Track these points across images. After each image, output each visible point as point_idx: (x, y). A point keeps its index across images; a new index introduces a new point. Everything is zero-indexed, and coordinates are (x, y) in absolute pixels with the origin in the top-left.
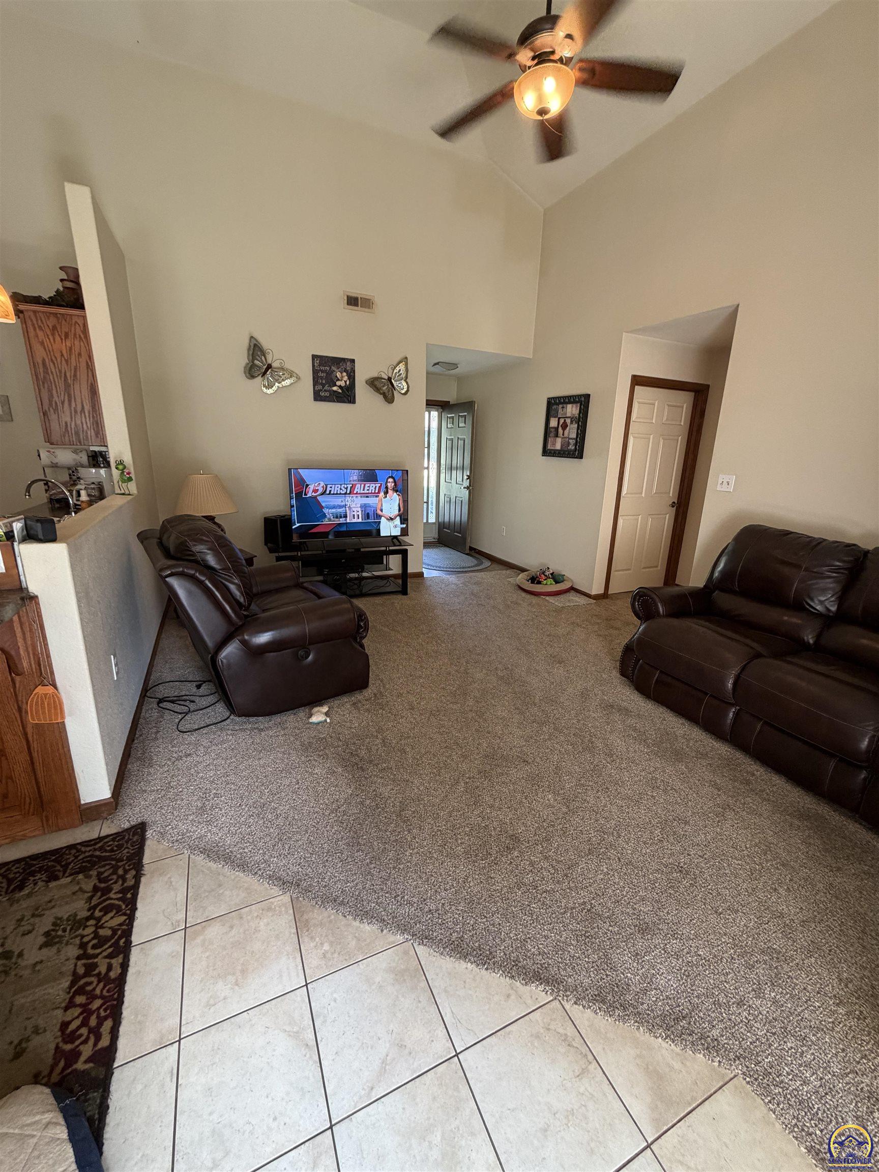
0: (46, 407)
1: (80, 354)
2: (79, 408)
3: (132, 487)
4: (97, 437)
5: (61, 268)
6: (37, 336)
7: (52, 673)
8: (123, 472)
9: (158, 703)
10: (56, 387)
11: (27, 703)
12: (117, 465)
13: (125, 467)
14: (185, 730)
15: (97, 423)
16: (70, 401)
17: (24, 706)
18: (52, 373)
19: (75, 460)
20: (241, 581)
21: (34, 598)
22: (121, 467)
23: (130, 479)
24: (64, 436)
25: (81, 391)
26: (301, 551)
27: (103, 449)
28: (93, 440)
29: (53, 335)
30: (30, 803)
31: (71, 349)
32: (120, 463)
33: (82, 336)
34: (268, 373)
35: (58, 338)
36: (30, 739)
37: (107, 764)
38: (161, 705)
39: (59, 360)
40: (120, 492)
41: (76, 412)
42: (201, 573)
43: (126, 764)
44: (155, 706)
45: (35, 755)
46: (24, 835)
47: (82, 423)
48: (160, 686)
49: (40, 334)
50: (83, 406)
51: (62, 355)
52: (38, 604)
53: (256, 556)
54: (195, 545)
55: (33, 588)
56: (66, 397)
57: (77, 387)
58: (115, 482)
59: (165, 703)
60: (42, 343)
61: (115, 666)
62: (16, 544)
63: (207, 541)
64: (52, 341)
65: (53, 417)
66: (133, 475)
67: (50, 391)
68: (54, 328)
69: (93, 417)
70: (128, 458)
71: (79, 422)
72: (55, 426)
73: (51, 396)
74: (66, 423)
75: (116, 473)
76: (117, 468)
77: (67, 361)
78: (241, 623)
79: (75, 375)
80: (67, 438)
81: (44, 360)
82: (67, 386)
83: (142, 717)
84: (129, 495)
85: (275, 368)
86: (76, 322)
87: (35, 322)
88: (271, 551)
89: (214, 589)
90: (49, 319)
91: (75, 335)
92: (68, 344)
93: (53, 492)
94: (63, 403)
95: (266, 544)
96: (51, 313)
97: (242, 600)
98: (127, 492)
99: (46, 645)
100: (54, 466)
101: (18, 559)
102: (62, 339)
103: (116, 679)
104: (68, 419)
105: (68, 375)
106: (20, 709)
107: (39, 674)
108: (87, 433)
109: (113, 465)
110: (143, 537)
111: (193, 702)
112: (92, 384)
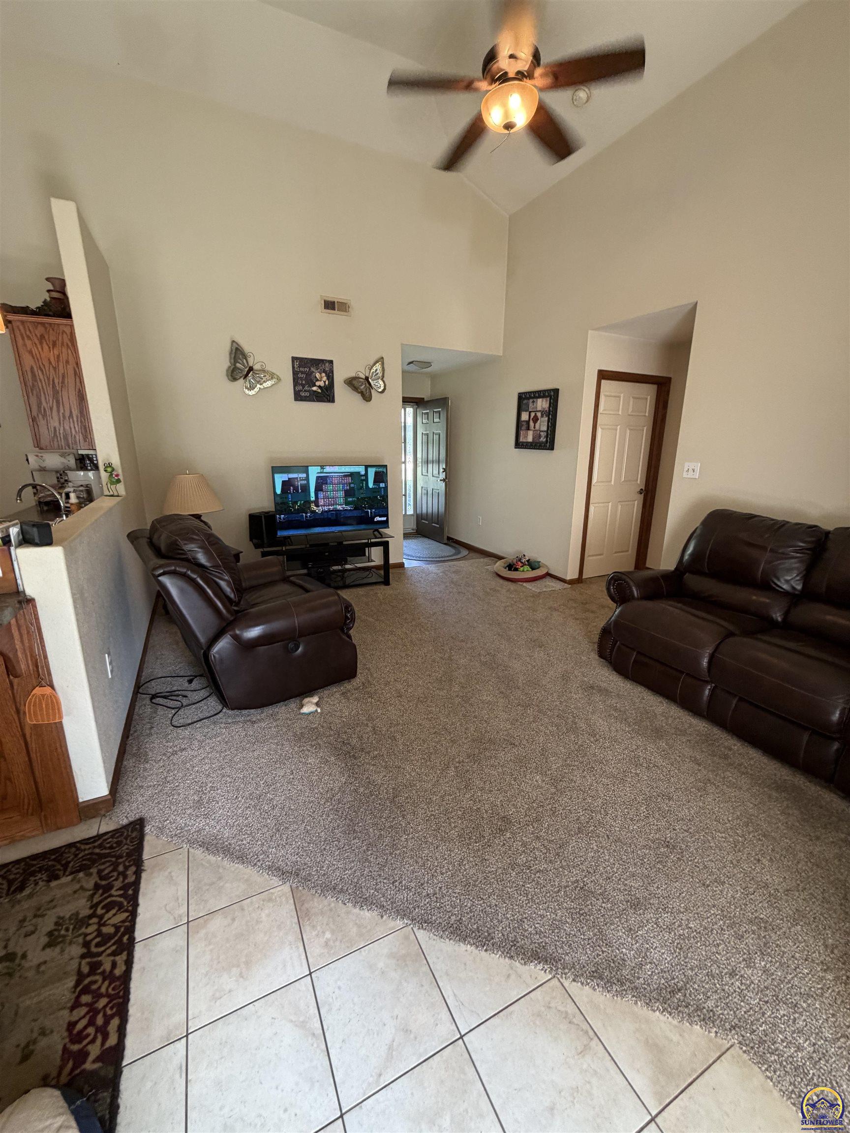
0: (35, 413)
1: (67, 362)
2: (67, 414)
3: (121, 489)
4: (85, 441)
5: (48, 279)
6: (25, 345)
7: (49, 674)
8: (111, 475)
9: (151, 699)
10: (44, 393)
11: (25, 705)
12: (106, 467)
13: (113, 470)
14: (179, 725)
15: (85, 428)
16: (58, 407)
17: (22, 708)
18: (41, 380)
19: (63, 463)
20: (231, 577)
21: (31, 601)
22: (109, 469)
23: (118, 481)
24: (53, 441)
25: (69, 398)
26: (285, 545)
27: (91, 452)
28: (82, 445)
29: (41, 343)
30: (29, 804)
31: (58, 356)
32: (108, 466)
33: (70, 344)
34: (250, 375)
35: (45, 347)
36: (29, 740)
37: (104, 762)
38: (154, 701)
39: (47, 368)
40: (109, 494)
41: (64, 417)
42: (193, 571)
43: (122, 760)
44: (148, 702)
45: (33, 755)
46: (23, 836)
47: (71, 428)
48: (153, 683)
49: (28, 343)
50: (71, 412)
51: (50, 363)
52: (35, 607)
53: (242, 552)
54: (185, 544)
55: (30, 591)
56: (55, 404)
57: (65, 394)
58: (104, 484)
59: (158, 699)
60: (31, 352)
61: (110, 664)
62: (12, 549)
63: (199, 540)
64: (40, 349)
65: (42, 422)
66: (121, 477)
67: (39, 398)
68: (42, 337)
69: (81, 422)
70: (116, 461)
71: (67, 428)
72: (43, 430)
73: (39, 404)
74: (55, 428)
75: (104, 475)
76: (105, 471)
77: (55, 368)
78: (232, 618)
79: (63, 382)
80: (56, 443)
81: (32, 368)
82: (56, 393)
83: (135, 713)
84: (118, 496)
85: (257, 371)
86: (64, 332)
87: (23, 331)
88: (257, 546)
89: (205, 587)
90: (36, 328)
91: (62, 344)
92: (56, 352)
93: (42, 495)
94: (51, 409)
95: (251, 540)
96: (39, 323)
97: (232, 596)
98: (116, 494)
99: (43, 646)
100: (42, 470)
101: (15, 564)
102: (49, 348)
103: (110, 677)
104: (56, 424)
105: (56, 381)
106: (18, 711)
107: (36, 676)
108: (75, 437)
109: (101, 467)
110: (133, 537)
111: (186, 697)
112: (79, 390)
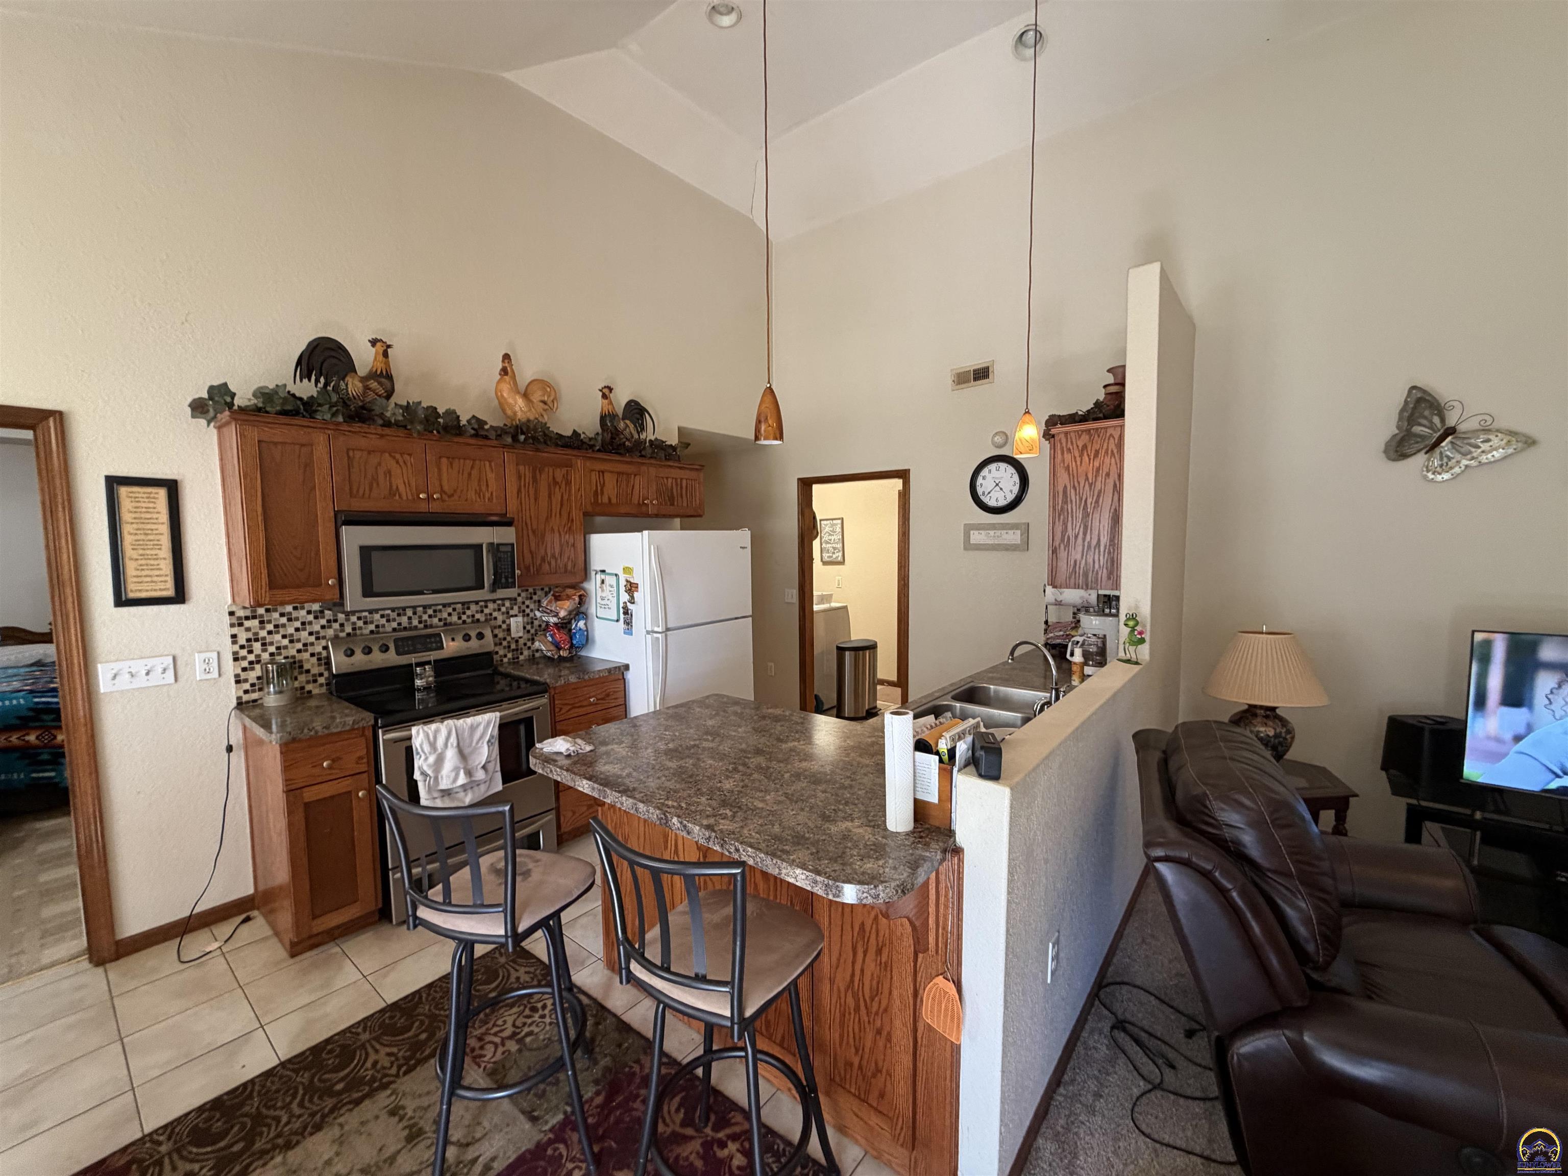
0: (1057, 543)
1: (1108, 475)
2: (1094, 542)
3: (1144, 652)
4: (1109, 578)
5: (1109, 371)
6: (1063, 461)
7: (959, 964)
8: (1133, 629)
9: (1113, 1028)
10: (1072, 517)
12: (1128, 619)
13: (1137, 623)
15: (1113, 562)
16: (1085, 534)
18: (1071, 501)
19: (1082, 597)
21: (957, 851)
22: (1131, 623)
23: (1142, 641)
24: (1070, 578)
25: (1101, 523)
27: (1116, 593)
28: (1103, 584)
29: (1081, 456)
32: (1132, 617)
34: (1443, 444)
38: (1116, 1033)
39: (1082, 485)
42: (1226, 873)
47: (1094, 562)
49: (1068, 457)
50: (1099, 540)
52: (961, 861)
62: (955, 769)
64: (1079, 463)
65: (1063, 554)
66: (1147, 636)
68: (1085, 447)
69: (1109, 553)
71: (1090, 561)
72: (1062, 566)
73: (1065, 530)
74: (1075, 561)
75: (1125, 631)
76: (1126, 625)
77: (1090, 485)
79: (1097, 502)
80: (1072, 581)
81: (1065, 487)
82: (1086, 515)
83: (1081, 1039)
84: (1137, 663)
85: (1464, 433)
86: (1111, 435)
87: (1064, 444)
89: (1249, 915)
90: (1080, 437)
91: (1107, 449)
92: (1097, 464)
93: (1051, 635)
94: (1076, 537)
95: (1384, 768)
96: (1083, 431)
98: (1134, 658)
99: (960, 919)
100: (1058, 603)
101: (954, 789)
102: (1090, 459)
103: (1049, 981)
104: (1078, 557)
105: (1089, 501)
111: (1173, 1067)
